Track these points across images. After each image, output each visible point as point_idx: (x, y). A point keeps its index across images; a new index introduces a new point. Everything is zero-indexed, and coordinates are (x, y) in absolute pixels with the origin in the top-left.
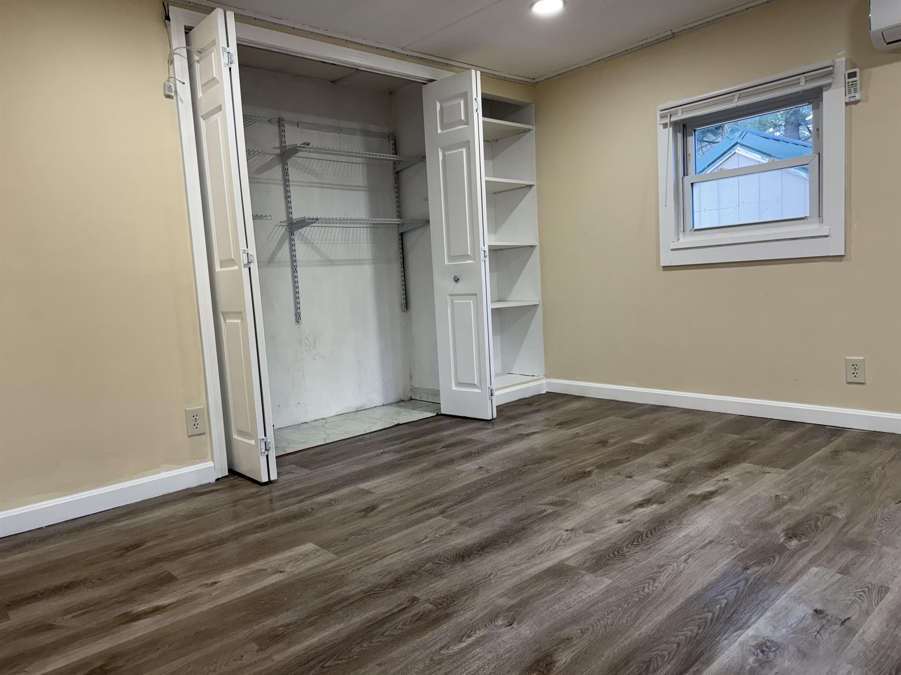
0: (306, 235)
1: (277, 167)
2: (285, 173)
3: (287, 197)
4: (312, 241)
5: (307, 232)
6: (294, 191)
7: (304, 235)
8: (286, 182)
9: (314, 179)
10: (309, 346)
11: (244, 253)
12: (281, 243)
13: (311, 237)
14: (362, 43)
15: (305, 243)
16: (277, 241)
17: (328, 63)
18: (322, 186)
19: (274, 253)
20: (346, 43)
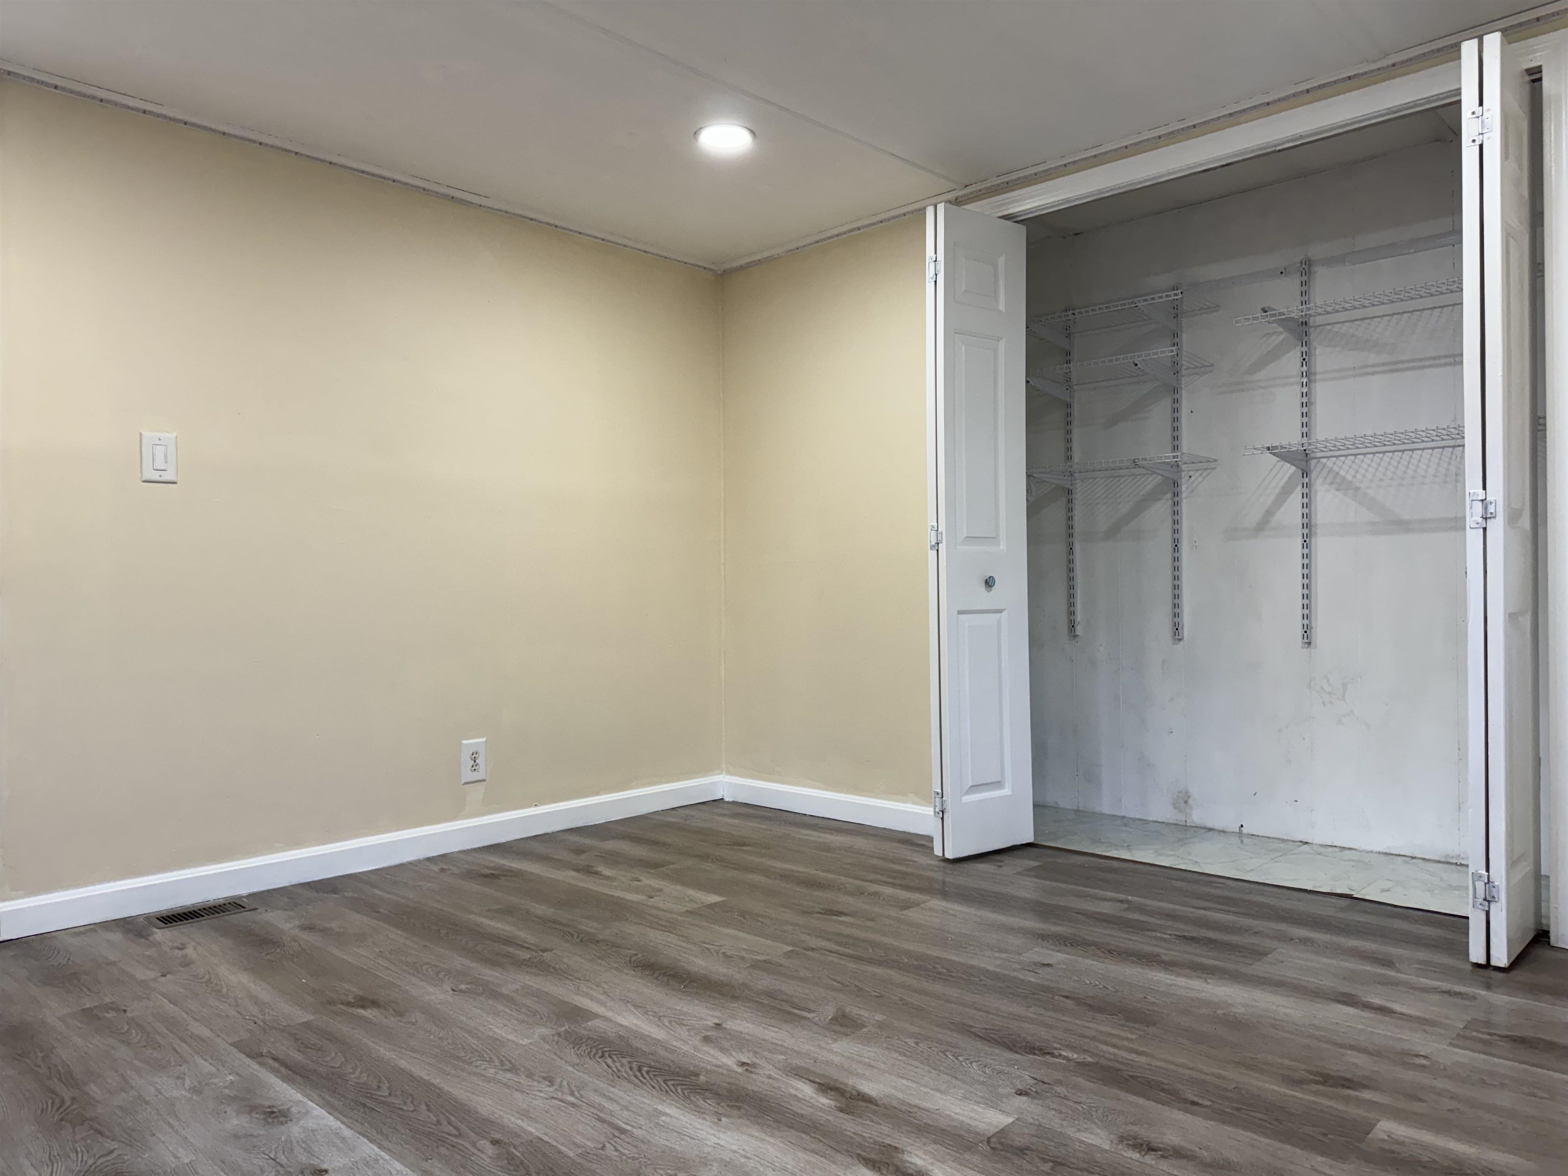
0: (1342, 473)
1: (1291, 353)
2: (1305, 360)
3: (1307, 405)
4: (1358, 485)
5: (1345, 467)
6: (1321, 391)
7: (1337, 473)
8: (1309, 377)
9: (1373, 358)
10: (1330, 693)
11: (932, 530)
12: (1285, 492)
13: (1354, 477)
14: (1267, 100)
15: (1337, 490)
16: (1277, 491)
17: (1215, 169)
18: (1394, 367)
19: (1269, 513)
20: (1233, 118)
